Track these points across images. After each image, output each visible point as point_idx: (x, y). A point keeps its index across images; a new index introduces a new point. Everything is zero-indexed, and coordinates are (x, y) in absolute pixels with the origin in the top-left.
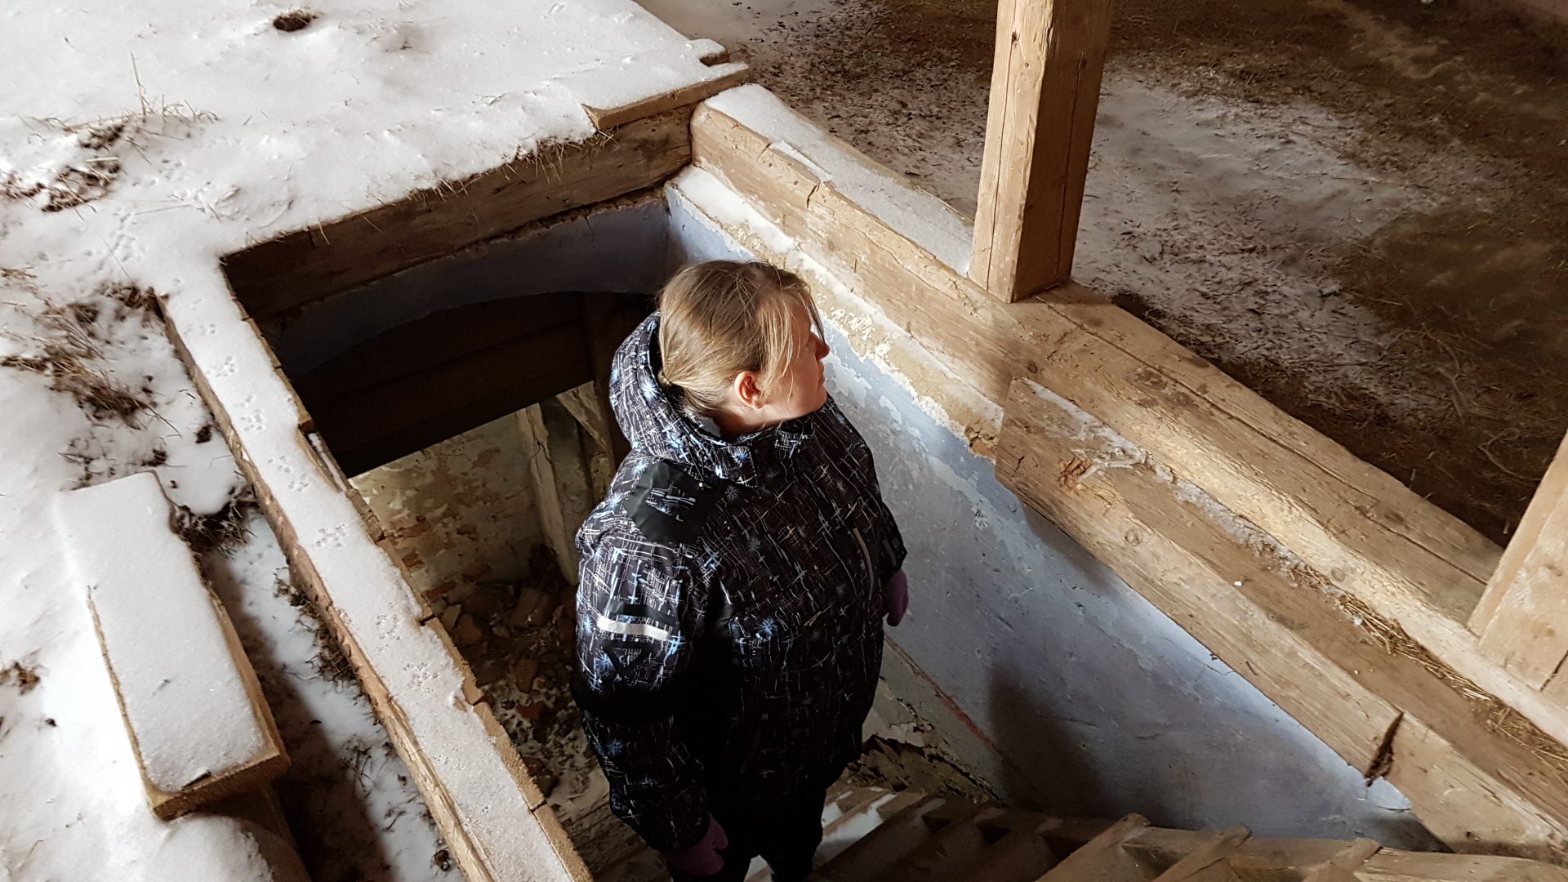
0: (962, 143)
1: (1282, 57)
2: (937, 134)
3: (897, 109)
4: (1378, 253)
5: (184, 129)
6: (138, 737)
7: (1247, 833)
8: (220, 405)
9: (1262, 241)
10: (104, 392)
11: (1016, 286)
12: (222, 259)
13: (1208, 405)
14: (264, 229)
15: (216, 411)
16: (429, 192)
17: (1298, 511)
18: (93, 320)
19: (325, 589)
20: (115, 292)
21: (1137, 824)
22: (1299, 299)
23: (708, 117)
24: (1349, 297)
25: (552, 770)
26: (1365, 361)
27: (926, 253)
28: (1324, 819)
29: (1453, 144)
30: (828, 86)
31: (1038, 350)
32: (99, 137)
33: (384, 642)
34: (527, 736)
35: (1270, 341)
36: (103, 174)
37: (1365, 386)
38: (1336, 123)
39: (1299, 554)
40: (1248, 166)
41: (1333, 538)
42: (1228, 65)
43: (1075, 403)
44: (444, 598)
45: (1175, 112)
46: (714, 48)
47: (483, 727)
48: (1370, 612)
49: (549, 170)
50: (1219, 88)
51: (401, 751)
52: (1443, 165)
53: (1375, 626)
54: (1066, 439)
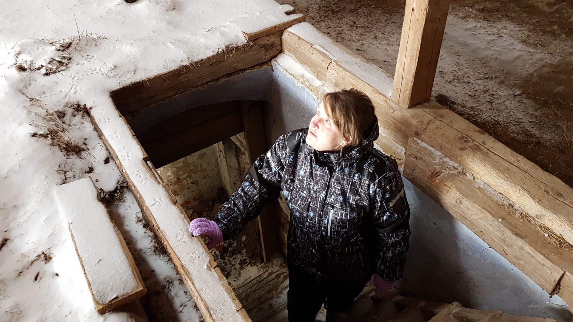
0: (377, 37)
1: (497, 3)
2: (367, 34)
3: (352, 25)
4: (535, 79)
5: (94, 43)
6: (90, 282)
7: (502, 313)
8: (113, 150)
9: (491, 75)
10: (70, 145)
11: (410, 102)
12: (110, 93)
13: (486, 150)
14: (126, 81)
15: (112, 152)
16: (186, 66)
17: (522, 192)
18: (64, 117)
19: (156, 223)
20: (72, 106)
21: (457, 306)
22: (506, 97)
23: (288, 35)
24: (524, 96)
25: (228, 270)
26: (531, 121)
27: (374, 89)
28: (529, 306)
29: (562, 37)
30: (326, 16)
31: (419, 127)
32: (63, 47)
33: (180, 243)
34: (218, 257)
35: (495, 113)
36: (66, 61)
37: (531, 130)
38: (518, 29)
39: (523, 208)
40: (485, 45)
41: (536, 203)
42: (477, 7)
43: (434, 148)
44: (187, 207)
45: (457, 25)
46: (290, 8)
47: (218, 277)
48: (551, 231)
49: (230, 57)
50: (473, 16)
51: (185, 282)
52: (559, 45)
53: (553, 237)
54: (431, 162)
